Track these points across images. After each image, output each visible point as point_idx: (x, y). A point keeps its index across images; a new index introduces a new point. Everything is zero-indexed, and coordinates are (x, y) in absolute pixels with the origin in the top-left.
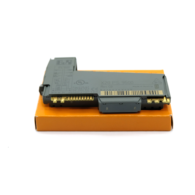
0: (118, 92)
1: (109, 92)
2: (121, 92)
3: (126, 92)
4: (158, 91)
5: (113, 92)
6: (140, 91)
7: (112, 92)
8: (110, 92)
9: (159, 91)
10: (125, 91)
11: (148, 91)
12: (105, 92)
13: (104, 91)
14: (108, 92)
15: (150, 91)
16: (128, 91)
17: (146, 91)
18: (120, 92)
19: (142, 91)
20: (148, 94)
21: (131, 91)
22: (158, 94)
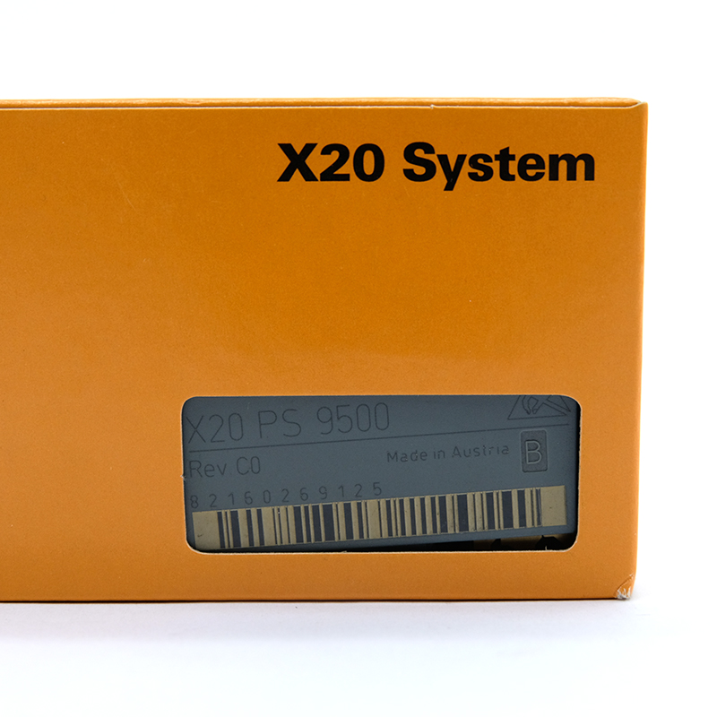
0: (297, 511)
1: (242, 513)
2: (316, 509)
3: (347, 508)
4: (538, 492)
5: (266, 511)
6: (433, 500)
7: (259, 513)
8: (249, 513)
9: (544, 490)
10: (341, 505)
11: (478, 495)
12: (220, 514)
13: (214, 513)
14: (235, 516)
15: (490, 496)
16: (359, 505)
17: (469, 496)
18: (306, 508)
19: (443, 500)
20: (479, 525)
21: (375, 501)
22: (539, 522)
